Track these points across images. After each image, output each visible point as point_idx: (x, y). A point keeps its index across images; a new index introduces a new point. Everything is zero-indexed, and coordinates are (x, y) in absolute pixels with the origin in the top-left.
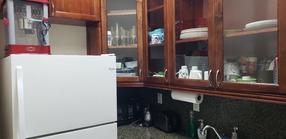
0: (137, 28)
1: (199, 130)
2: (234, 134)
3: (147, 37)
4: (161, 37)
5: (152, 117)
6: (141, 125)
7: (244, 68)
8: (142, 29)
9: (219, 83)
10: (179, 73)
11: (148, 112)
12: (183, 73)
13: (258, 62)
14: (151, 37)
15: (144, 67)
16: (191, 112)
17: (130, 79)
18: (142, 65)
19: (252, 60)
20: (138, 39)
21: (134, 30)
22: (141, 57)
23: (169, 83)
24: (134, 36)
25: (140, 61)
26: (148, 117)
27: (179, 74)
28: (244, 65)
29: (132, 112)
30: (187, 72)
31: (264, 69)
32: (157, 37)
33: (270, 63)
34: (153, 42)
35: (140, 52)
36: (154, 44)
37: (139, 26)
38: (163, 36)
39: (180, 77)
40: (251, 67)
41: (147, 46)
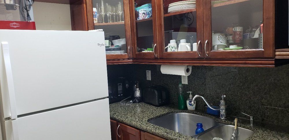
0: (124, 4)
1: (188, 102)
2: (222, 102)
3: (134, 12)
4: (149, 12)
5: (141, 93)
6: (131, 101)
7: (231, 38)
8: (129, 5)
9: (207, 52)
10: (167, 48)
11: (138, 89)
12: (172, 47)
13: (244, 31)
14: (138, 12)
15: (133, 44)
16: (180, 85)
17: (118, 57)
18: (130, 42)
19: (238, 29)
20: (125, 15)
21: (120, 6)
22: (129, 33)
23: (159, 58)
24: (120, 13)
25: (128, 38)
26: (138, 94)
27: (169, 47)
28: (230, 35)
29: (122, 89)
30: (176, 46)
31: (250, 37)
32: (145, 12)
33: (255, 31)
34: (141, 17)
35: (128, 28)
36: (142, 19)
37: (125, 2)
38: (150, 11)
39: (169, 50)
40: (237, 37)
41: (135, 22)
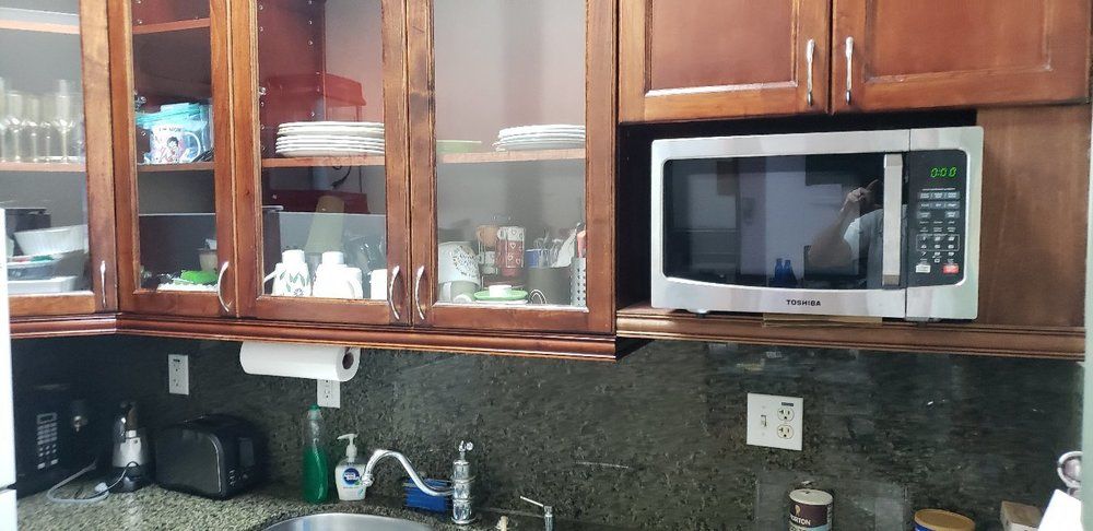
0: (85, 92)
1: (340, 472)
2: (461, 465)
3: (132, 132)
4: (192, 138)
5: (149, 450)
6: (102, 487)
7: (490, 258)
8: (107, 101)
9: (423, 307)
10: (273, 279)
11: (132, 433)
12: (291, 277)
13: (529, 242)
14: (149, 132)
15: (123, 254)
16: (314, 414)
17: (50, 305)
18: (108, 244)
19: (514, 234)
21: (64, 98)
22: (104, 210)
23: (238, 316)
24: (65, 125)
25: (99, 228)
26: (131, 452)
27: (278, 277)
28: (489, 249)
29: (54, 439)
30: (305, 274)
31: (545, 264)
33: (560, 246)
35: (102, 191)
36: (164, 162)
37: (91, 85)
38: (198, 134)
39: (280, 290)
40: (510, 257)
41: (133, 170)
